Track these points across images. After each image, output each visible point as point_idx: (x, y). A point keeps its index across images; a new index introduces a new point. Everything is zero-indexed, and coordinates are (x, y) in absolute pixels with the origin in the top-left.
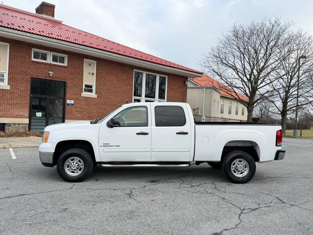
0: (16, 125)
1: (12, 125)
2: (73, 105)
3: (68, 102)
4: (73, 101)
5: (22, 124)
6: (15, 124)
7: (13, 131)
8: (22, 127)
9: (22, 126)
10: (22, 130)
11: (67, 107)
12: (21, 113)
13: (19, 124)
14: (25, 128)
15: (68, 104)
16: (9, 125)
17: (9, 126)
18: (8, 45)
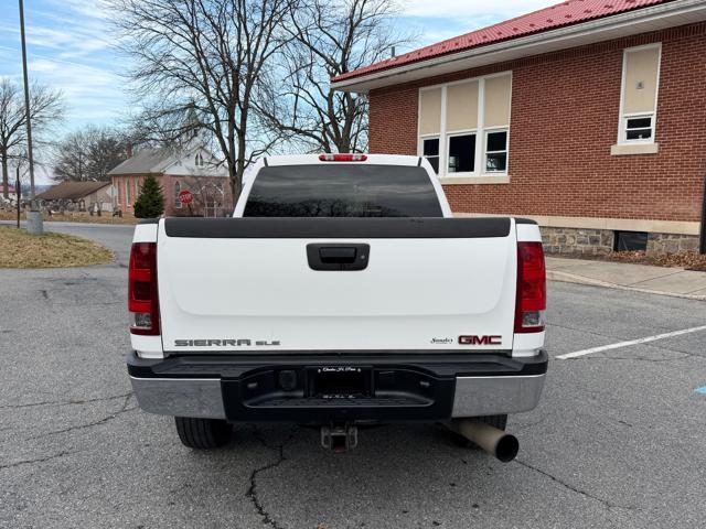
0: (670, 237)
1: (661, 237)
5: (685, 236)
6: (666, 235)
7: (660, 250)
8: (684, 244)
9: (683, 241)
10: (681, 250)
12: (682, 209)
13: (677, 236)
14: (690, 245)
16: (654, 236)
17: (652, 239)
18: (659, 45)
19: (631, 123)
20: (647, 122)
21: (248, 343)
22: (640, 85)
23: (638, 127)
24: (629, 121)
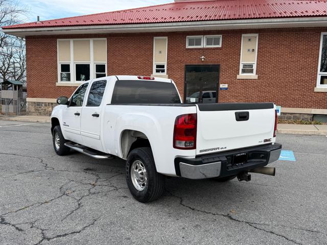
2: (227, 89)
3: (221, 86)
4: (227, 85)
11: (220, 92)
15: (221, 89)
18: (166, 38)
19: (158, 66)
20: (163, 66)
21: (219, 148)
22: (160, 52)
23: (160, 68)
24: (157, 66)
